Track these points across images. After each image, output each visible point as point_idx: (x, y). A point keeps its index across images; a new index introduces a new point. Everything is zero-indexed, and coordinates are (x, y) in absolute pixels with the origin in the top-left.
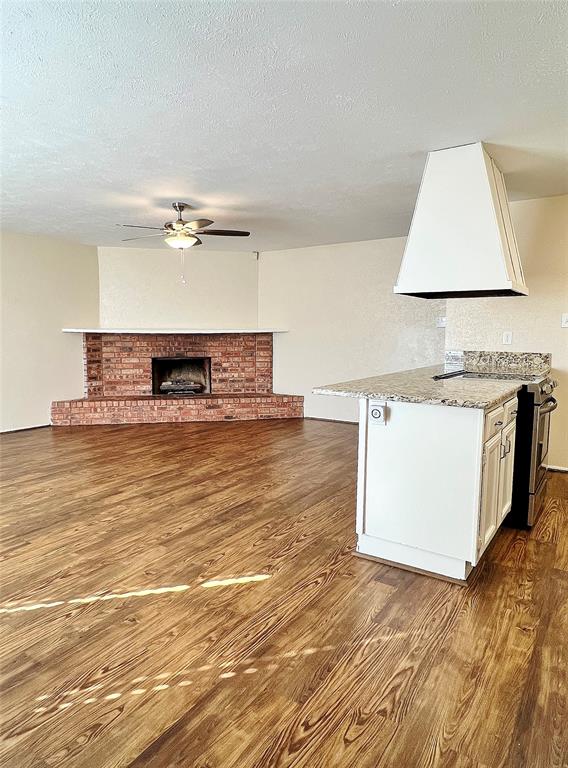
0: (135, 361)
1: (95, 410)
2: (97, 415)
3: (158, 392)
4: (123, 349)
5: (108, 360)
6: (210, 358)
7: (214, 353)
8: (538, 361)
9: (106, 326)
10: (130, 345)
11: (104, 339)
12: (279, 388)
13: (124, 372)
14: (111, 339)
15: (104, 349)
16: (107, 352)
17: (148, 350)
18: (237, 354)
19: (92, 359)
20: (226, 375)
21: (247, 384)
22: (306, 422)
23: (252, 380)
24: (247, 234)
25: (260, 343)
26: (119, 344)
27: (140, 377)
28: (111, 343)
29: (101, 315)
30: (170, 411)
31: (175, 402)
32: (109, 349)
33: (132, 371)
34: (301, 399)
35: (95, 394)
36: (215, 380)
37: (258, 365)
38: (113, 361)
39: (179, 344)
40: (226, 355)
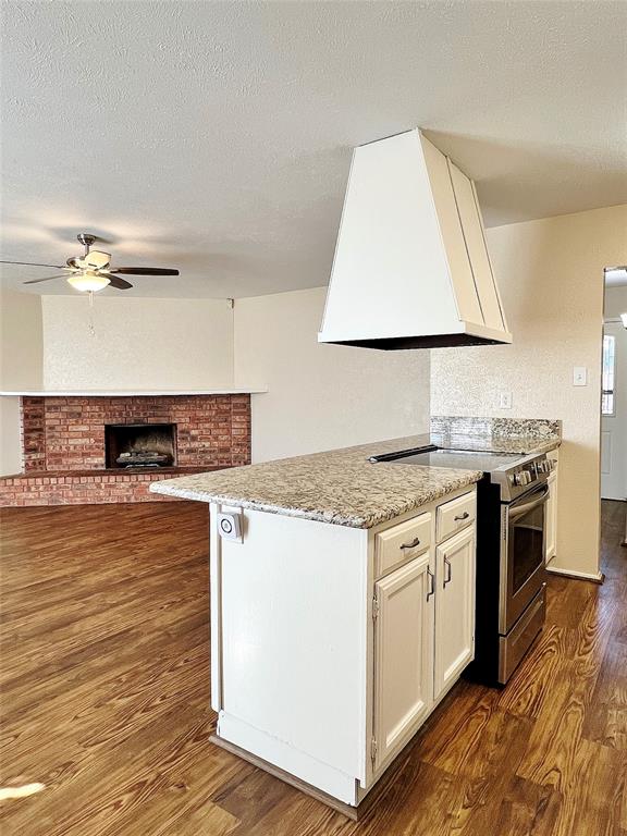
0: (85, 428)
1: (29, 490)
2: (31, 495)
3: (113, 466)
4: (70, 415)
5: (52, 428)
6: (175, 424)
7: (181, 418)
8: (544, 430)
9: (51, 387)
10: (79, 409)
11: (47, 403)
13: (71, 442)
14: (57, 403)
15: (47, 415)
16: (51, 418)
17: (100, 415)
18: (208, 420)
19: (31, 427)
20: (195, 445)
21: (221, 455)
23: (226, 450)
24: (175, 273)
25: (236, 406)
26: (65, 409)
27: (91, 447)
28: (56, 407)
29: (45, 375)
30: (121, 489)
31: (126, 478)
32: (53, 415)
33: (81, 441)
35: (34, 470)
36: (181, 451)
37: (234, 432)
38: (58, 428)
39: (138, 408)
40: (195, 420)
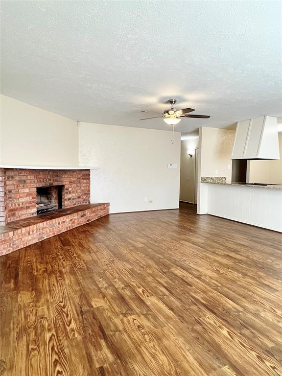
0: (28, 190)
1: (29, 234)
2: (30, 237)
4: (20, 182)
5: (10, 192)
6: (64, 185)
7: (65, 181)
10: (24, 178)
12: (94, 200)
13: (21, 200)
14: (12, 174)
15: (7, 182)
16: (9, 185)
17: (34, 182)
18: (74, 182)
20: (70, 196)
21: (78, 200)
22: (110, 216)
23: (80, 197)
25: (84, 175)
26: (17, 178)
27: (30, 203)
28: (12, 177)
32: (11, 183)
33: (25, 199)
34: (108, 204)
36: (66, 200)
37: (83, 188)
38: (14, 192)
39: (50, 177)
40: (71, 183)
